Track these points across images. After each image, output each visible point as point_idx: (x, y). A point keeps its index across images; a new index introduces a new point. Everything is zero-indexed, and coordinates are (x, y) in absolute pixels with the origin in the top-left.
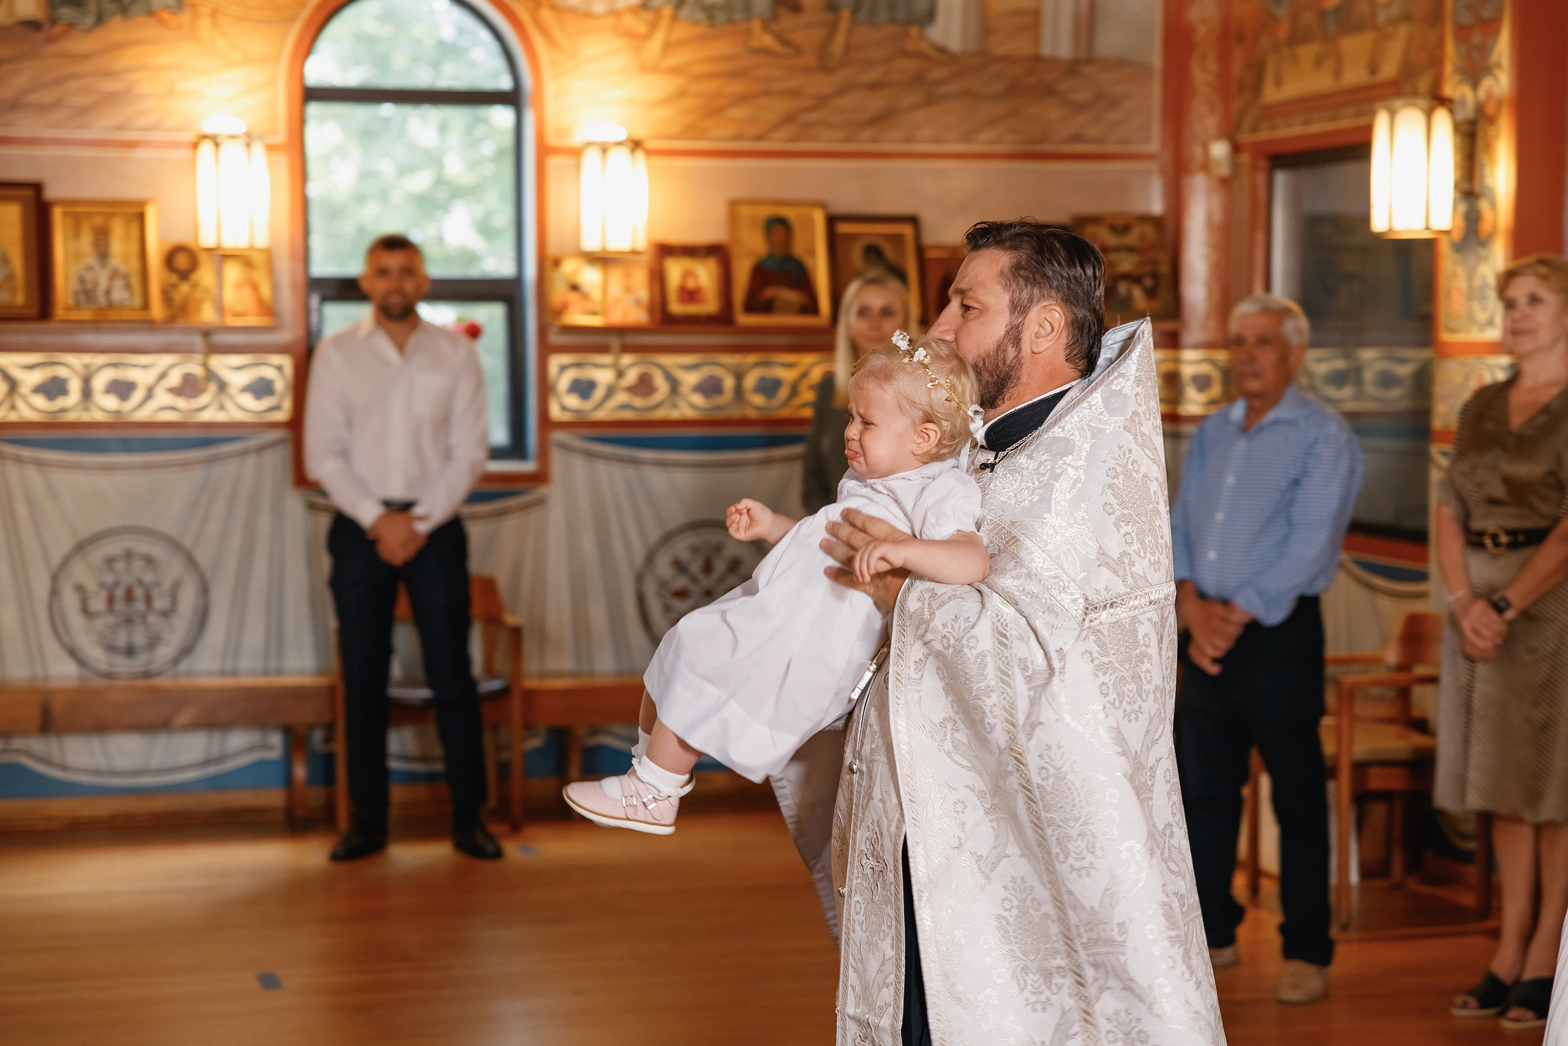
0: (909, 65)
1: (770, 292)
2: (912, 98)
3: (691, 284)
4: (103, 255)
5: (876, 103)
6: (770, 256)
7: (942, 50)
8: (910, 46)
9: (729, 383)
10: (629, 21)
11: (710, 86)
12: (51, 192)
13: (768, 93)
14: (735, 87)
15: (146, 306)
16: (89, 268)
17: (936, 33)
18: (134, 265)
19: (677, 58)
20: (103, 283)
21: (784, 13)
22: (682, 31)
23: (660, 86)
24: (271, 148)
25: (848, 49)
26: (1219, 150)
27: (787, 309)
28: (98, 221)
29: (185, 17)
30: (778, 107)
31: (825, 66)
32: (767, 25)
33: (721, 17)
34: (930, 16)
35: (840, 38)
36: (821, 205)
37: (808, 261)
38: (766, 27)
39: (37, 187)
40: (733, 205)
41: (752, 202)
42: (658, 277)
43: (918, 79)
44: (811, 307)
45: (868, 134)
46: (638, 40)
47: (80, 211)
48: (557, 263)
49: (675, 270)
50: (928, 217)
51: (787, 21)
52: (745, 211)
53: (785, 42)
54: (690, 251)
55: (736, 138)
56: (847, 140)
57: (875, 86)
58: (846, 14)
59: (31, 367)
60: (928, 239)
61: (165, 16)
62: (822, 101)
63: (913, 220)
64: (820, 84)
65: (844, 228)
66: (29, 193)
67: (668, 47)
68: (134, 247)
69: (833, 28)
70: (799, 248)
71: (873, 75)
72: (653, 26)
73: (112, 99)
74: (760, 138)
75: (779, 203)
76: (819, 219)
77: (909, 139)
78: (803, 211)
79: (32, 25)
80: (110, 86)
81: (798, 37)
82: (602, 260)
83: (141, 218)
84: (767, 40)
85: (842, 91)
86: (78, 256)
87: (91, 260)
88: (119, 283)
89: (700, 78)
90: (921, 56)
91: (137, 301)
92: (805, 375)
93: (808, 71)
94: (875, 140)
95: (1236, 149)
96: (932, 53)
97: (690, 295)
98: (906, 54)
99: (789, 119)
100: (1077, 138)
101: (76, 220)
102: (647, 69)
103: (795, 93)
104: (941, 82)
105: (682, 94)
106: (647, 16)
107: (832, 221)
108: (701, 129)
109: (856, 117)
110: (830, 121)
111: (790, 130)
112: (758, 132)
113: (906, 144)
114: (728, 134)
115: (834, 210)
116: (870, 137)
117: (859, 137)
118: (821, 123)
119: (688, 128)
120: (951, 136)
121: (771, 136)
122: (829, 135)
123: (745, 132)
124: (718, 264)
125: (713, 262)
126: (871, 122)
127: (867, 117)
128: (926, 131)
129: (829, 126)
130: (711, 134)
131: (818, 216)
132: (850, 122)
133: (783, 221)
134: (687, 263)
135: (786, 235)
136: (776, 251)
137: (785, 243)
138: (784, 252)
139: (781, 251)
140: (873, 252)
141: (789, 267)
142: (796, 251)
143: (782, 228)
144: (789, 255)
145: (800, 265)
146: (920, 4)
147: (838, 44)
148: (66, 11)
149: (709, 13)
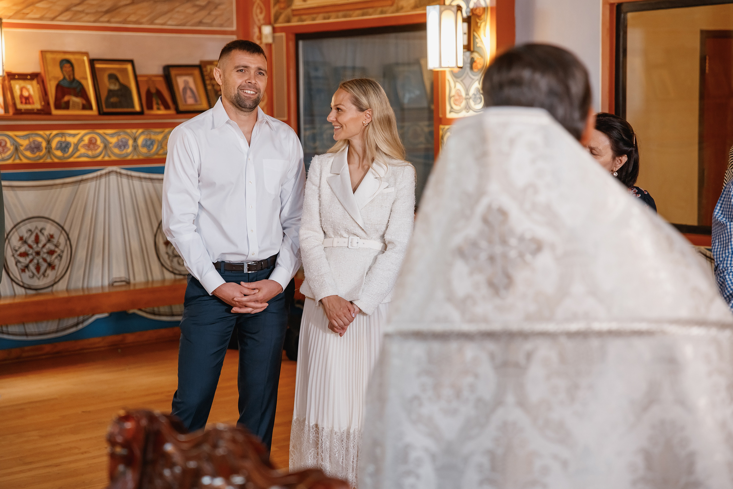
1: (66, 98)
3: (26, 94)
5: (109, 3)
6: (64, 78)
9: (44, 144)
26: (267, 30)
27: (75, 107)
30: (62, 3)
36: (86, 54)
37: (83, 82)
40: (43, 53)
41: (52, 52)
42: (8, 90)
44: (88, 106)
45: (105, 18)
49: (17, 86)
50: (137, 60)
52: (49, 57)
54: (23, 77)
55: (41, 18)
56: (95, 22)
60: (140, 71)
62: (83, 1)
63: (131, 62)
65: (98, 66)
70: (78, 75)
74: (53, 19)
75: (65, 53)
76: (87, 61)
77: (125, 22)
78: (77, 57)
92: (81, 140)
94: (108, 22)
95: (274, 30)
97: (27, 100)
99: (67, 9)
100: (200, 23)
107: (92, 62)
108: (23, 14)
109: (100, 9)
110: (87, 11)
111: (68, 15)
112: (52, 16)
113: (124, 23)
114: (37, 16)
115: (92, 56)
116: (106, 19)
117: (102, 19)
118: (82, 12)
119: (17, 13)
120: (144, 20)
121: (59, 18)
122: (87, 18)
123: (47, 15)
124: (38, 83)
125: (35, 82)
126: (107, 12)
127: (104, 9)
128: (132, 18)
129: (87, 14)
130: (31, 16)
131: (85, 58)
132: (97, 12)
133: (68, 61)
134: (22, 83)
135: (71, 69)
136: (67, 77)
137: (71, 72)
138: (72, 77)
139: (69, 76)
140: (113, 77)
141: (74, 85)
142: (78, 77)
143: (68, 65)
144: (74, 79)
145: (80, 84)
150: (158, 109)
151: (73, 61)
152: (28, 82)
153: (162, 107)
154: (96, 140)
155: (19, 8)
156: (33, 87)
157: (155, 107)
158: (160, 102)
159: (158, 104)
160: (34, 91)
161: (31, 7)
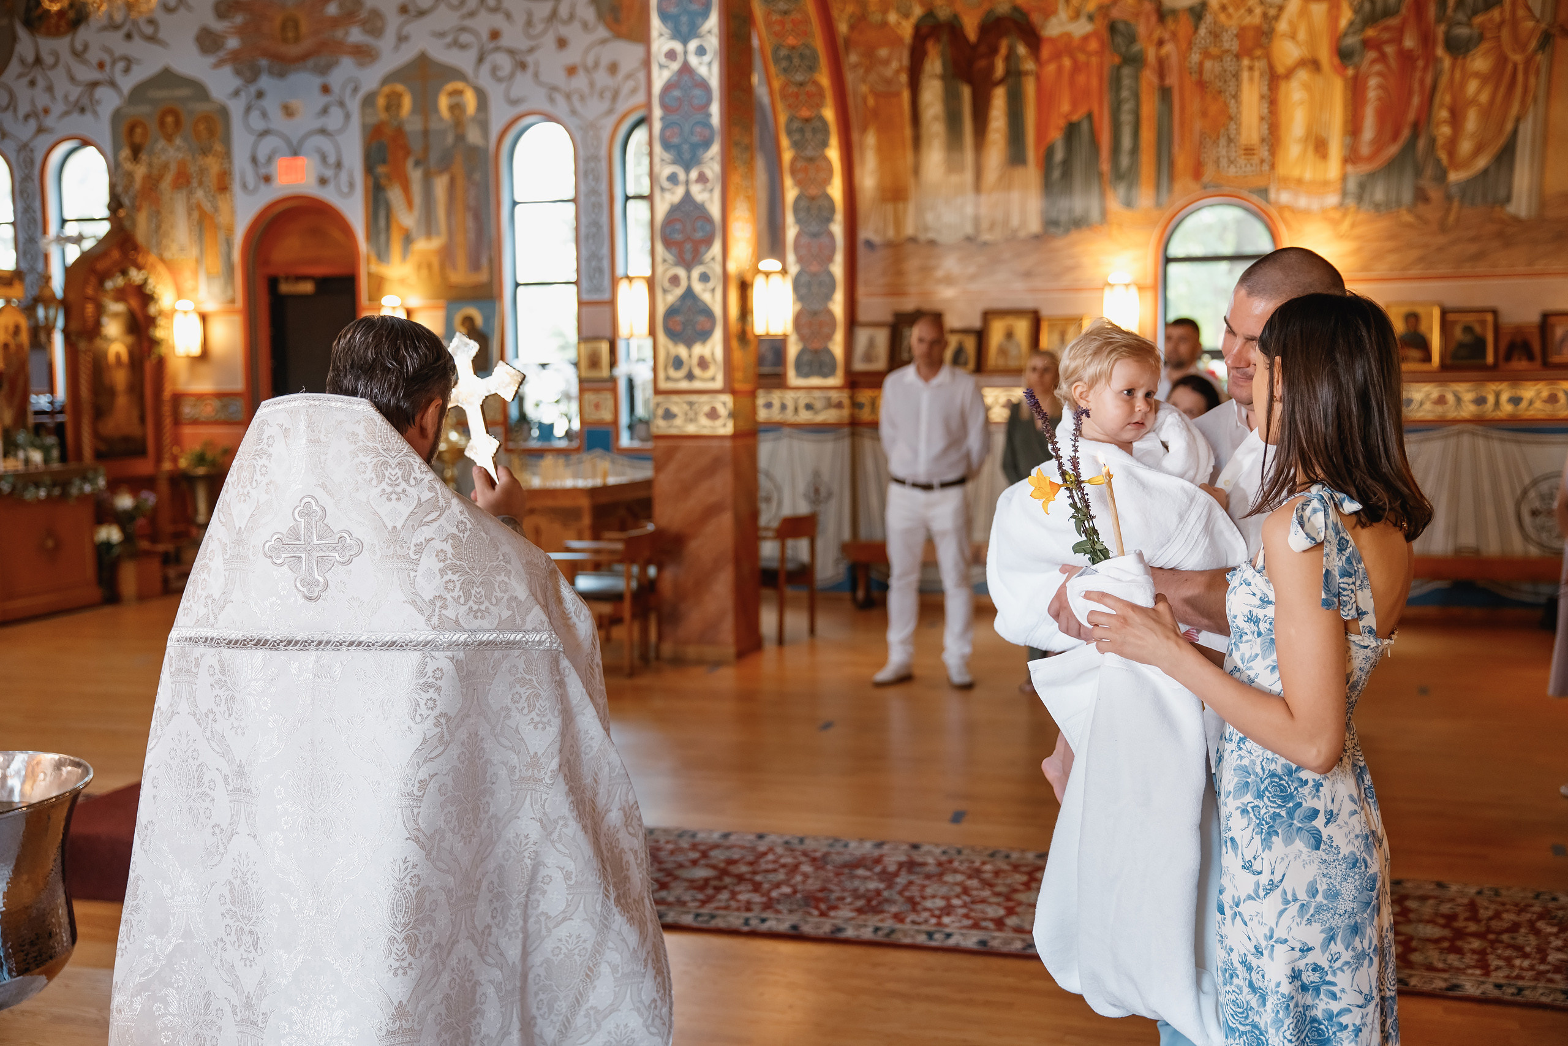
0: (1494, 227)
1: (1405, 352)
2: (1496, 245)
5: (1473, 248)
6: (1407, 332)
7: (1515, 218)
8: (1496, 217)
10: (1331, 213)
11: (1376, 245)
12: (1043, 314)
13: (1409, 246)
14: (1390, 244)
17: (1511, 209)
19: (1359, 230)
22: (1361, 216)
24: (1141, 288)
25: (1457, 220)
27: (1414, 360)
28: (1061, 324)
29: (1106, 227)
30: (1414, 254)
31: (1443, 228)
32: (1410, 211)
33: (1382, 209)
34: (1508, 199)
35: (1453, 214)
36: (1438, 304)
39: (1036, 312)
41: (1397, 305)
43: (1500, 235)
44: (1428, 360)
45: (1470, 265)
46: (1335, 223)
47: (1055, 322)
50: (1503, 309)
51: (1422, 208)
52: (1394, 309)
53: (1420, 219)
57: (1473, 239)
58: (1457, 201)
60: (1502, 321)
61: (1096, 227)
62: (1440, 249)
63: (1495, 312)
64: (1441, 240)
65: (1451, 317)
66: (1031, 316)
67: (1353, 226)
69: (1448, 210)
70: (1423, 328)
71: (1472, 234)
72: (1345, 215)
73: (1071, 268)
76: (1436, 313)
77: (1494, 267)
79: (1037, 237)
80: (1071, 262)
81: (1427, 216)
85: (1454, 243)
89: (1371, 240)
90: (1502, 221)
92: (1428, 396)
93: (1434, 233)
94: (1474, 268)
96: (1509, 219)
98: (1493, 221)
99: (1421, 259)
101: (1052, 327)
102: (1341, 237)
103: (1426, 246)
104: (1514, 235)
105: (1361, 249)
107: (1444, 313)
109: (1462, 256)
111: (1421, 265)
113: (1491, 269)
115: (1447, 307)
117: (1464, 267)
118: (1440, 261)
120: (1519, 264)
121: (1411, 269)
122: (1444, 267)
126: (1469, 259)
127: (1469, 255)
128: (1504, 262)
129: (1445, 262)
131: (1437, 310)
132: (1458, 260)
133: (1415, 314)
135: (1416, 322)
136: (1410, 330)
137: (1415, 325)
138: (1416, 331)
139: (1413, 330)
141: (1416, 338)
142: (1422, 330)
144: (1418, 332)
145: (1425, 337)
146: (1502, 193)
147: (1452, 218)
148: (1052, 230)
149: (1377, 206)
150: (1520, 362)
153: (1525, 360)
154: (1446, 395)
157: (1515, 359)
158: (1524, 354)
159: (1520, 356)
161: (1379, 260)
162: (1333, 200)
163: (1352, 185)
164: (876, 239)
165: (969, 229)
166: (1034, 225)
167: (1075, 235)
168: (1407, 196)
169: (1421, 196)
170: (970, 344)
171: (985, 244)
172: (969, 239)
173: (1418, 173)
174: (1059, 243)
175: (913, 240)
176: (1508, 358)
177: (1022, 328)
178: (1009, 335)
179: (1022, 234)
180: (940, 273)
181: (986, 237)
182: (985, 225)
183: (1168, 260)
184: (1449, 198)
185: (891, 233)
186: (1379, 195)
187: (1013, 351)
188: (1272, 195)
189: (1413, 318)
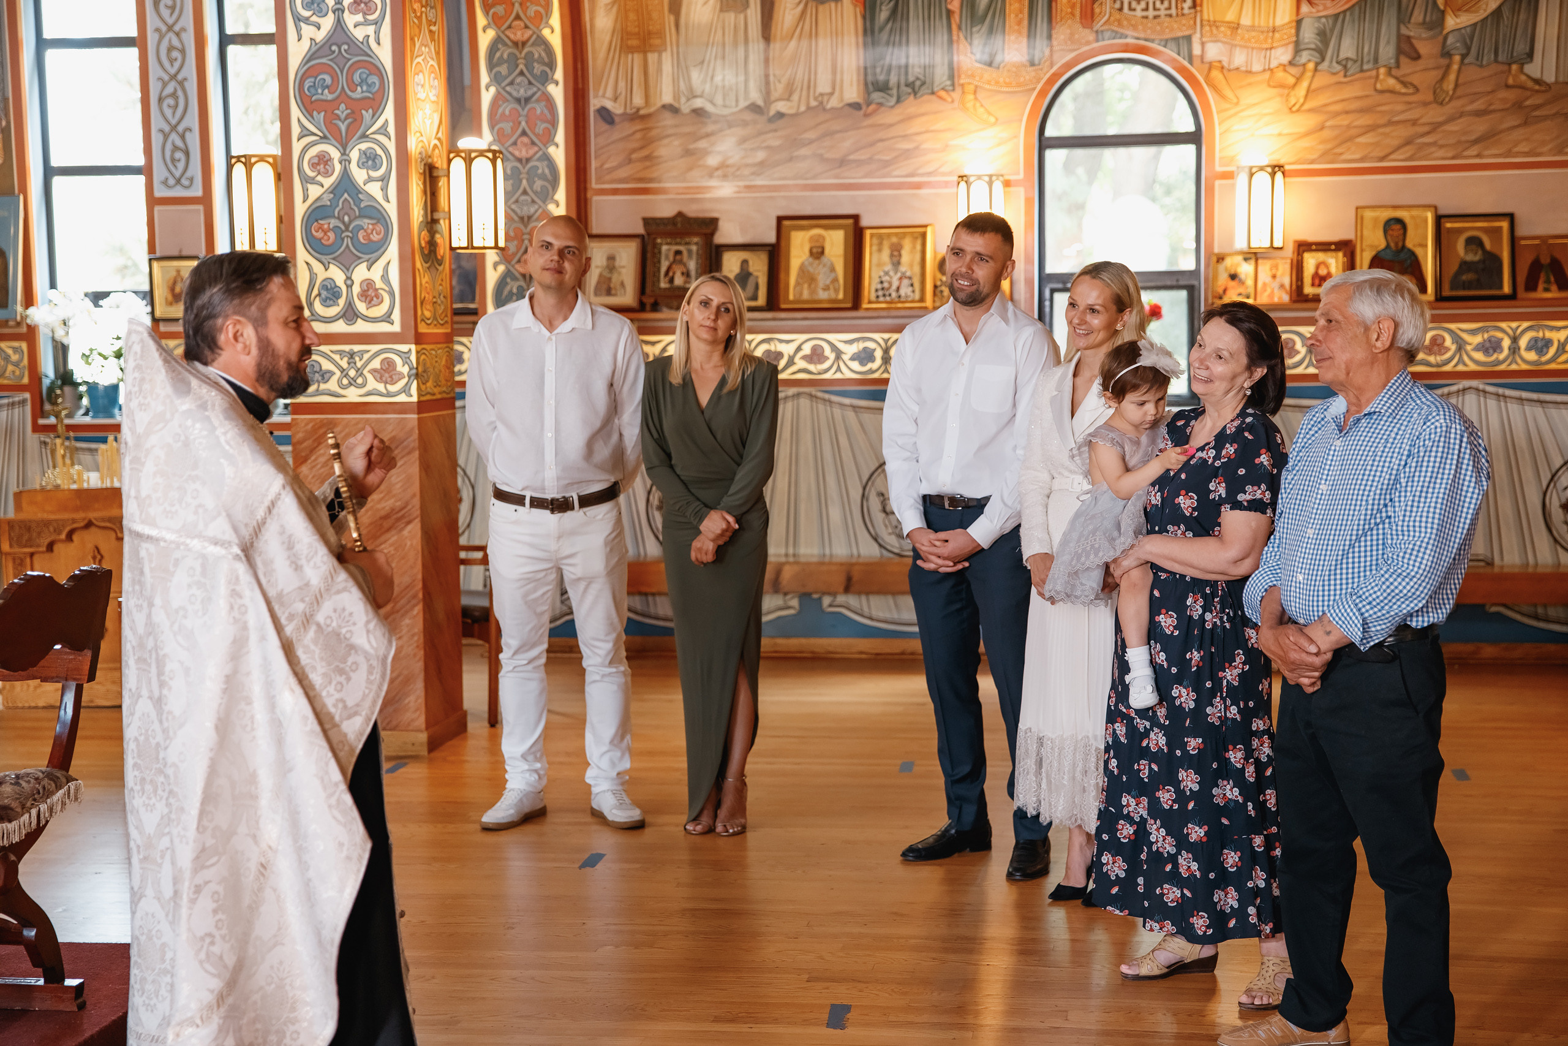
0: (1511, 95)
2: (1512, 121)
3: (1322, 271)
4: (897, 264)
5: (1480, 127)
6: (1388, 246)
7: (1537, 81)
8: (1511, 81)
10: (1280, 74)
11: (1344, 121)
12: (864, 222)
13: (1390, 123)
14: (1365, 120)
15: (922, 299)
16: (887, 273)
17: (1533, 69)
18: (917, 269)
19: (1317, 101)
20: (895, 284)
21: (1404, 60)
23: (1305, 122)
25: (1456, 86)
28: (894, 240)
29: (956, 95)
32: (1391, 71)
33: (1353, 68)
34: (1530, 55)
35: (1452, 77)
36: (1431, 207)
37: (1419, 251)
38: (1389, 73)
39: (856, 218)
40: (1359, 210)
41: (1374, 207)
42: (1298, 268)
43: (1518, 106)
45: (1473, 151)
47: (883, 233)
48: (1220, 259)
49: (1310, 261)
50: (1520, 213)
52: (1369, 214)
53: (1404, 84)
54: (1324, 247)
55: (1362, 160)
56: (1453, 158)
57: (1479, 113)
58: (1457, 58)
59: (850, 342)
60: (1522, 231)
61: (943, 94)
62: (1435, 127)
63: (1511, 217)
64: (1435, 114)
65: (1449, 225)
66: (850, 222)
67: (1311, 92)
68: (918, 257)
69: (1446, 70)
70: (1410, 241)
71: (1478, 105)
72: (1299, 79)
73: (906, 154)
74: (1382, 159)
75: (1395, 207)
76: (1429, 219)
77: (1509, 153)
78: (1415, 212)
79: (856, 106)
80: (905, 145)
81: (1415, 79)
82: (1253, 256)
83: (924, 236)
84: (1391, 82)
85: (1451, 119)
86: (880, 265)
87: (888, 267)
88: (906, 282)
89: (1337, 114)
90: (1522, 87)
91: (917, 296)
93: (1425, 104)
94: (1478, 156)
96: (1530, 84)
97: (1322, 280)
98: (1507, 86)
99: (1407, 142)
101: (880, 240)
102: (1293, 110)
103: (1414, 122)
104: (1537, 107)
105: (1322, 128)
106: (1293, 70)
107: (1439, 219)
108: (1336, 154)
109: (1463, 138)
110: (1441, 142)
111: (1408, 151)
112: (1382, 154)
113: (1506, 157)
114: (1357, 156)
115: (1442, 211)
116: (1475, 153)
117: (1466, 153)
118: (1434, 144)
119: (1325, 153)
120: (1545, 149)
121: (1392, 157)
122: (1441, 153)
123: (1372, 155)
124: (1345, 256)
125: (1340, 254)
126: (1476, 142)
127: (1473, 137)
128: (1523, 147)
129: (1441, 146)
130: (1344, 157)
131: (1430, 216)
132: (1459, 142)
133: (1399, 221)
134: (1321, 256)
135: (1401, 232)
136: (1392, 245)
137: (1401, 237)
138: (1400, 244)
139: (1396, 244)
140: (1474, 242)
141: (1402, 256)
142: (1409, 244)
143: (1398, 227)
144: (1404, 246)
145: (1413, 254)
146: (1521, 47)
147: (1449, 85)
148: (876, 96)
149: (1344, 64)
150: (1547, 290)
151: (1407, 221)
152: (1330, 254)
153: (1554, 287)
154: (1444, 340)
155: (1329, 146)
156: (1337, 262)
157: (1541, 286)
158: (1552, 279)
159: (1548, 282)
160: (1337, 267)
161: (1349, 144)
162: (1283, 55)
163: (1309, 34)
164: (616, 108)
165: (756, 96)
166: (852, 93)
167: (911, 105)
168: (1387, 52)
169: (1406, 50)
170: (759, 266)
171: (780, 115)
172: (754, 108)
173: (1403, 17)
174: (887, 117)
175: (673, 109)
176: (1531, 286)
177: (836, 241)
178: (817, 253)
179: (834, 103)
180: (712, 161)
181: (781, 106)
182: (778, 89)
183: (1045, 144)
184: (1447, 54)
185: (638, 100)
186: (1348, 49)
187: (823, 279)
188: (1197, 50)
189: (1395, 226)
